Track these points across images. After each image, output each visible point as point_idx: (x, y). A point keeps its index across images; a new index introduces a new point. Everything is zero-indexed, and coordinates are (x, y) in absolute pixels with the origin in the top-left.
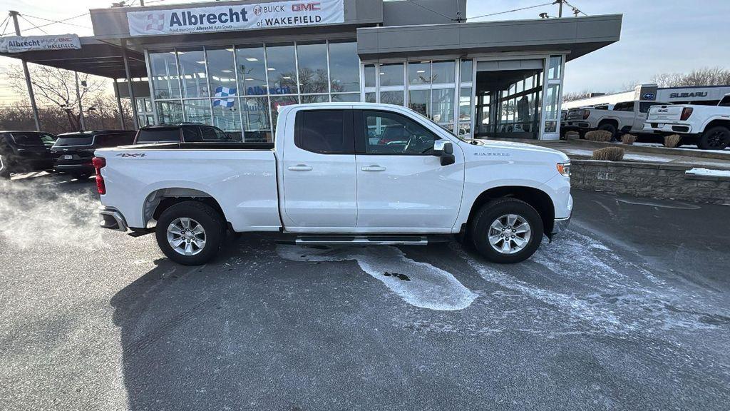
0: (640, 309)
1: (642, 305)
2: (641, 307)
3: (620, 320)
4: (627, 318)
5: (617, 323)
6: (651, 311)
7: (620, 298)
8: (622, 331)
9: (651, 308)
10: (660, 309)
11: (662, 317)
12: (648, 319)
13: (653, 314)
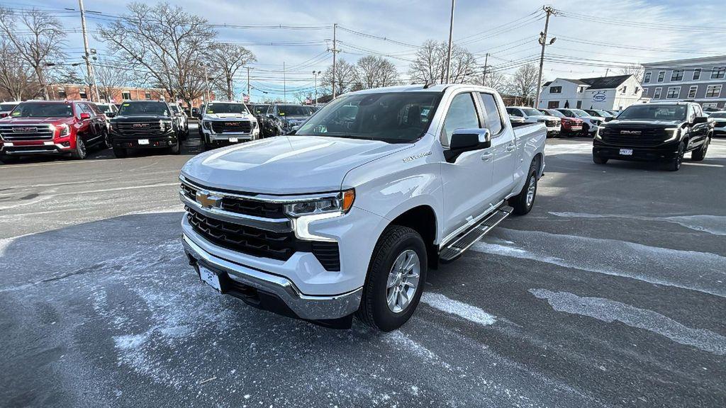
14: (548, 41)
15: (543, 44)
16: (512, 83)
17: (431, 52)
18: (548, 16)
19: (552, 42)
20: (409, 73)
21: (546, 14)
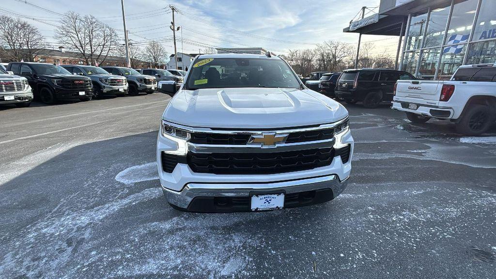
0: (43, 254)
1: (46, 259)
2: (45, 256)
3: (44, 234)
4: (42, 239)
5: (44, 231)
6: (34, 260)
7: (70, 249)
8: (34, 228)
9: (36, 263)
10: (28, 268)
11: (20, 263)
12: (28, 251)
13: (29, 259)
14: (176, 29)
15: (174, 30)
16: (145, 53)
17: (75, 22)
18: (173, 12)
19: (178, 29)
20: (56, 37)
21: (172, 11)
